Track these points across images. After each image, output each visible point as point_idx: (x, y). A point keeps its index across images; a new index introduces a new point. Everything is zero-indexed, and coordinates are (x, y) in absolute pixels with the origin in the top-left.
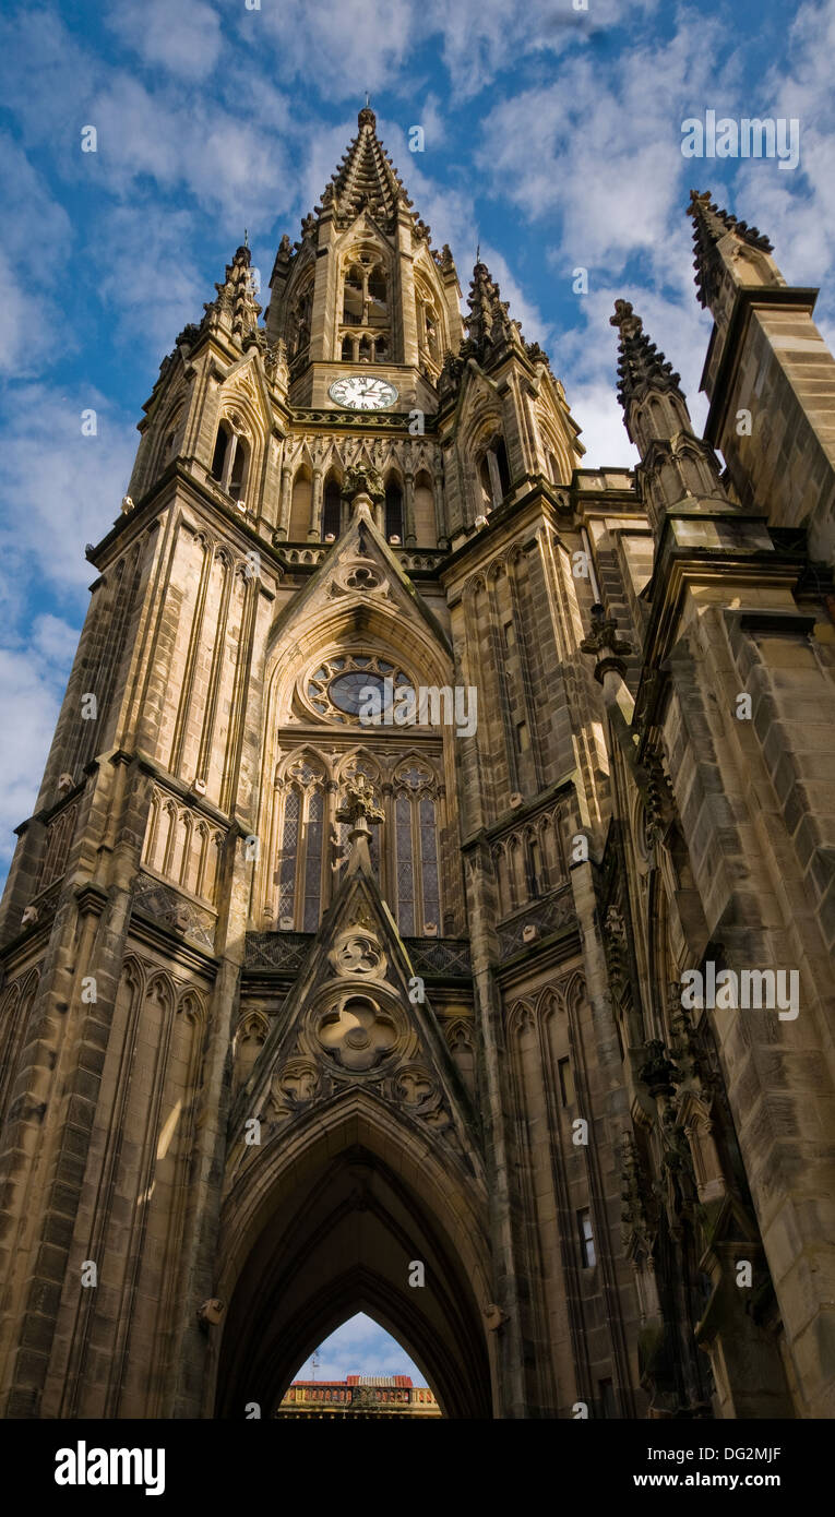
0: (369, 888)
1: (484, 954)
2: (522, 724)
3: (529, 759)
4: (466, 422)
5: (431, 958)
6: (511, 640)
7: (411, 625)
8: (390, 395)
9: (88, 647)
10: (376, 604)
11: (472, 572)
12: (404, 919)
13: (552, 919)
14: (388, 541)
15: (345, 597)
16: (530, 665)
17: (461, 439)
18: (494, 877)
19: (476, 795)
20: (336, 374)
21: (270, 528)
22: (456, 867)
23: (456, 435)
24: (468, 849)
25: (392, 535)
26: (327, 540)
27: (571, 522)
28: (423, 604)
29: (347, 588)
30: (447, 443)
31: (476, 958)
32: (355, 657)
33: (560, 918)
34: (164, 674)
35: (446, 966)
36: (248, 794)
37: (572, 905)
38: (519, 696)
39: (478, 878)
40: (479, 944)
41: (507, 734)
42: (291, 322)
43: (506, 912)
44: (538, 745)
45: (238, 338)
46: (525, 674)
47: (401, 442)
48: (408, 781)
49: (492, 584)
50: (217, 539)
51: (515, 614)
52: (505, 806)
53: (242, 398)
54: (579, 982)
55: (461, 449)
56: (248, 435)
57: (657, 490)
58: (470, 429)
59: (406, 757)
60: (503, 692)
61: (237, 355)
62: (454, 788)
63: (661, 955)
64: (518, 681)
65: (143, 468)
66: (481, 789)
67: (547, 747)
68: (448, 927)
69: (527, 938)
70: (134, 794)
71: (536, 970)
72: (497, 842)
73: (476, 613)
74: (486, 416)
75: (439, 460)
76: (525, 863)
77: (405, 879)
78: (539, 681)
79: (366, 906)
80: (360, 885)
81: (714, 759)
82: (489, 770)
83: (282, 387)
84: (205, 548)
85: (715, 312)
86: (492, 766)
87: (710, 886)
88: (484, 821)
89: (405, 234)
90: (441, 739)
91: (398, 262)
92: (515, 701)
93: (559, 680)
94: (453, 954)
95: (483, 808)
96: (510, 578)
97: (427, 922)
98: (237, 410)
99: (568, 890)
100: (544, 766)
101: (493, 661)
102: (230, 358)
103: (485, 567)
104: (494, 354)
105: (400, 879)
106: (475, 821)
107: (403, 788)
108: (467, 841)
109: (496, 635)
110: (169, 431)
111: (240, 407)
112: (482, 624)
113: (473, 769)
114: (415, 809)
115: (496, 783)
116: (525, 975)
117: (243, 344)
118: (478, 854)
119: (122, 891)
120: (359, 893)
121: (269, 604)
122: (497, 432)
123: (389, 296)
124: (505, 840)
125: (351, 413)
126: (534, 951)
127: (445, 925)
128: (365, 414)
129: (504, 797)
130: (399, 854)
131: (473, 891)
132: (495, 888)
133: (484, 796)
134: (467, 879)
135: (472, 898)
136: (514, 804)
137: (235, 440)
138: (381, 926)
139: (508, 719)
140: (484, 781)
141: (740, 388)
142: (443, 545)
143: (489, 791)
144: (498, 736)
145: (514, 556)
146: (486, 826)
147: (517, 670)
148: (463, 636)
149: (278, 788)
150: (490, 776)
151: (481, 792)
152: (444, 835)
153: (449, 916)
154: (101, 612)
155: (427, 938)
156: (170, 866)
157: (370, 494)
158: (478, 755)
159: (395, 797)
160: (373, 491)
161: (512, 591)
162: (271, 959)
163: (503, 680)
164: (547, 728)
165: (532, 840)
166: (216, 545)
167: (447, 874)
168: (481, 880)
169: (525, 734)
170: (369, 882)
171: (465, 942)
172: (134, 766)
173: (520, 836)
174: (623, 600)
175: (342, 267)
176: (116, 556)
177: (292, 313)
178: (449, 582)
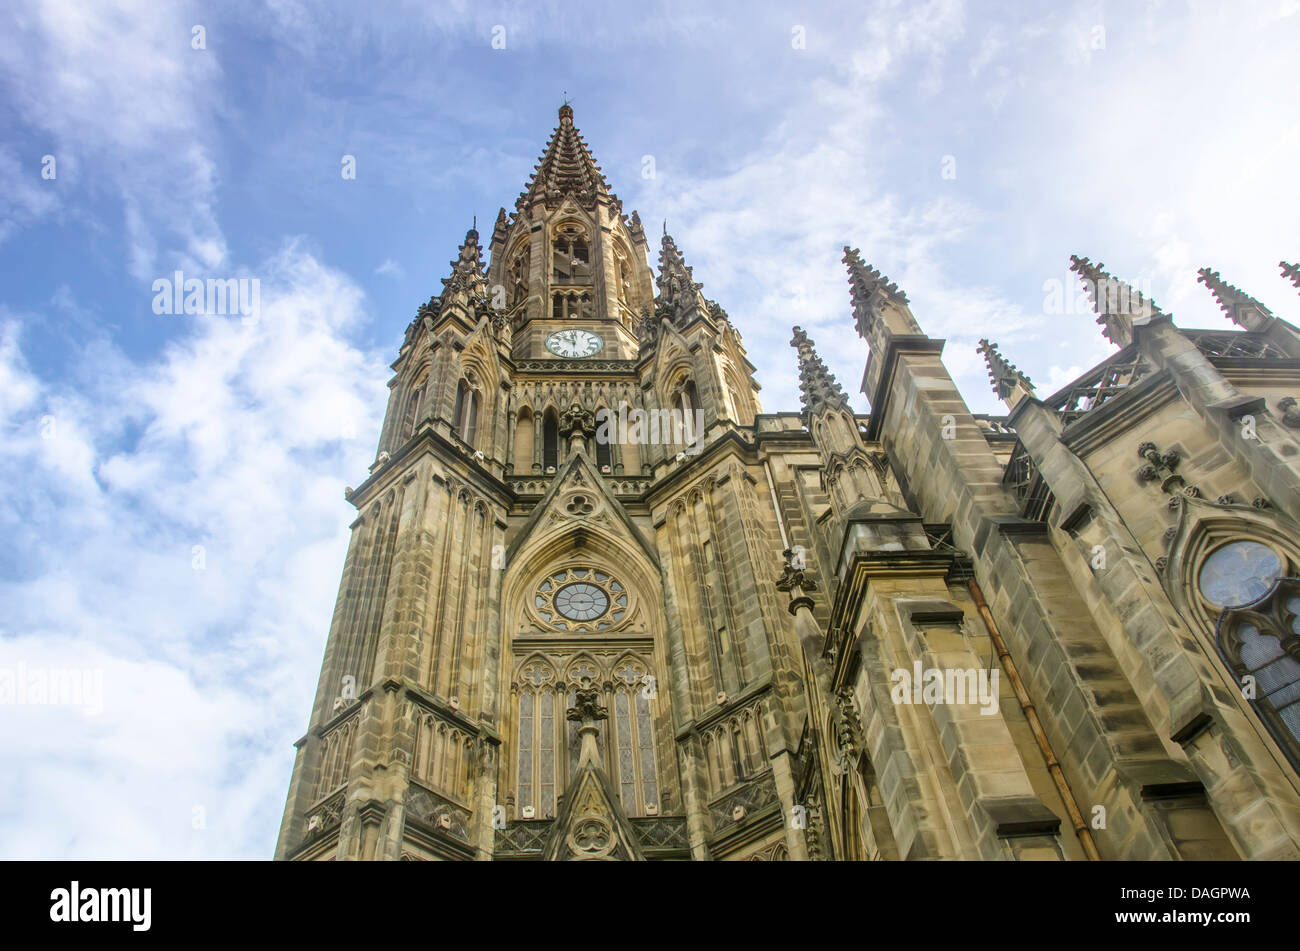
0: (598, 777)
1: (700, 830)
2: (723, 628)
3: (730, 659)
4: (663, 369)
5: (653, 833)
6: (710, 555)
7: (624, 544)
8: (596, 344)
9: (351, 580)
10: (593, 526)
11: (674, 498)
12: (627, 798)
13: (756, 798)
14: (600, 470)
15: (566, 522)
16: (726, 579)
17: (659, 382)
18: (704, 761)
19: (686, 691)
20: (550, 328)
21: (500, 466)
22: (670, 752)
23: (654, 380)
24: (682, 739)
25: (603, 465)
26: (548, 471)
27: (756, 457)
28: (631, 523)
29: (566, 514)
30: (648, 387)
31: (693, 833)
32: (575, 570)
33: (763, 798)
34: (422, 608)
35: (666, 840)
36: (491, 702)
37: (772, 786)
38: (717, 605)
39: (691, 764)
40: (694, 822)
41: (710, 638)
42: (508, 277)
43: (715, 793)
44: (737, 649)
45: (471, 310)
46: (723, 588)
47: (607, 384)
48: (625, 677)
49: (691, 508)
50: (460, 483)
51: (713, 535)
52: (711, 699)
53: (475, 360)
54: (782, 852)
55: (659, 391)
56: (481, 387)
57: (838, 492)
58: (666, 376)
59: (622, 657)
60: (705, 601)
61: (471, 324)
62: (666, 683)
63: (852, 838)
64: (717, 593)
65: (393, 421)
66: (690, 685)
67: (745, 651)
68: (665, 805)
69: (737, 817)
70: (404, 718)
71: (744, 842)
72: (706, 731)
73: (678, 532)
74: (680, 365)
75: (640, 398)
76: (731, 750)
77: (626, 763)
78: (736, 594)
79: (596, 793)
80: (590, 775)
81: (897, 723)
82: (696, 668)
83: (508, 344)
84: (450, 492)
85: (870, 342)
86: (698, 666)
87: (898, 820)
88: (694, 714)
89: (603, 210)
90: (652, 639)
91: (598, 234)
92: (715, 609)
93: (754, 596)
94: (671, 828)
95: (692, 703)
96: (707, 505)
97: (647, 802)
98: (471, 368)
99: (769, 774)
100: (743, 666)
101: (695, 574)
102: (467, 329)
103: (685, 494)
104: (685, 317)
105: (622, 763)
106: (686, 714)
107: (621, 684)
108: (681, 731)
109: (696, 552)
110: (415, 387)
111: (474, 367)
112: (684, 541)
113: (682, 669)
114: (632, 701)
115: (703, 679)
116: (735, 847)
117: (476, 314)
118: (690, 744)
119: (397, 803)
120: (590, 782)
121: (503, 533)
122: (689, 379)
123: (592, 258)
124: (712, 729)
125: (563, 361)
126: (743, 826)
127: (662, 802)
128: (575, 362)
129: (709, 692)
130: (620, 741)
131: (688, 774)
132: (705, 771)
133: (693, 691)
134: (682, 765)
135: (687, 781)
136: (720, 701)
137: (471, 393)
138: (610, 810)
139: (711, 625)
140: (692, 677)
141: (893, 406)
142: (648, 472)
143: (696, 686)
144: (702, 639)
145: (710, 486)
146: (696, 718)
147: (716, 583)
148: (668, 553)
149: (514, 690)
150: (696, 673)
151: (690, 689)
152: (658, 723)
153: (665, 795)
154: (361, 547)
155: (649, 817)
156: (431, 774)
157: (584, 431)
158: (686, 656)
159: (615, 692)
160: (587, 429)
161: (710, 517)
162: (515, 844)
163: (704, 591)
164: (744, 634)
165: (736, 730)
166: (459, 488)
167: (663, 757)
168: (694, 766)
169: (724, 636)
170: (598, 773)
171: (682, 818)
172: (401, 693)
173: (726, 726)
174: (802, 523)
175: (552, 237)
176: (373, 497)
177: (509, 271)
178: (653, 505)
